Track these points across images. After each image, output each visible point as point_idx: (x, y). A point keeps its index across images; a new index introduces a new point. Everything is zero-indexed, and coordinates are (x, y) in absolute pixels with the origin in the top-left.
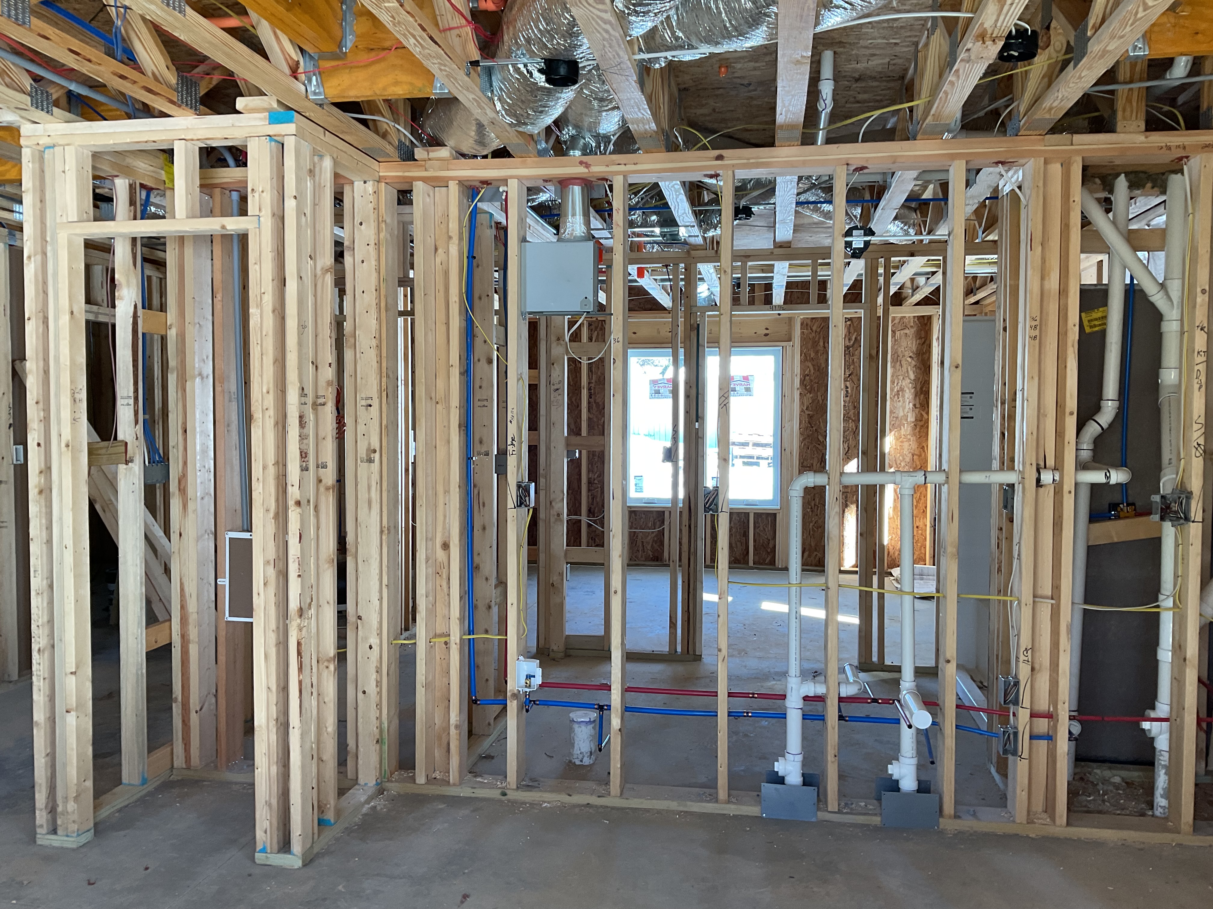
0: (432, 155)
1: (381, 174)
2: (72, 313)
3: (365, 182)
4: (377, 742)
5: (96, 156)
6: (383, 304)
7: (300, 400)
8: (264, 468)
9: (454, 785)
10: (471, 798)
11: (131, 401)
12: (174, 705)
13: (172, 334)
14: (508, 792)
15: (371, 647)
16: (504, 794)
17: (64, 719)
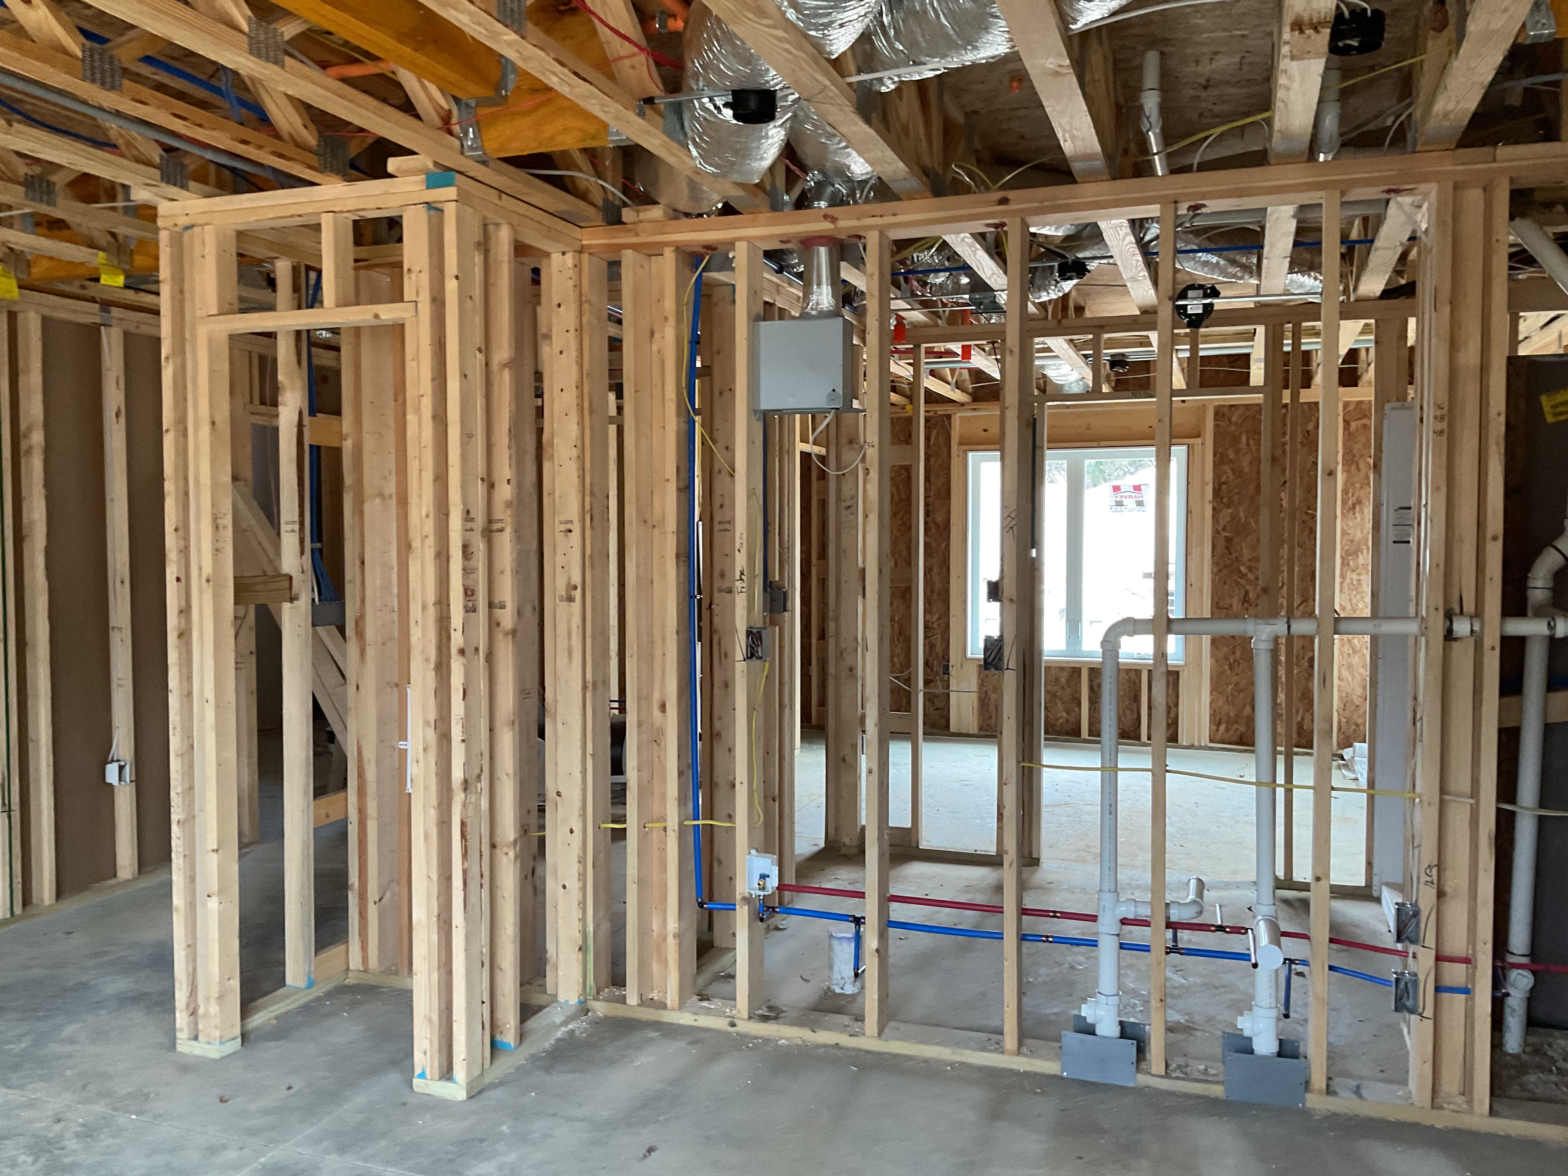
0: (643, 216)
1: (584, 242)
2: (213, 423)
3: (564, 254)
4: (580, 949)
5: (241, 235)
6: (586, 405)
7: (463, 526)
8: (424, 608)
9: (673, 1009)
10: (692, 1027)
11: (296, 527)
12: (350, 893)
13: (348, 445)
14: (736, 1021)
15: (572, 831)
16: (733, 1025)
17: (205, 904)
